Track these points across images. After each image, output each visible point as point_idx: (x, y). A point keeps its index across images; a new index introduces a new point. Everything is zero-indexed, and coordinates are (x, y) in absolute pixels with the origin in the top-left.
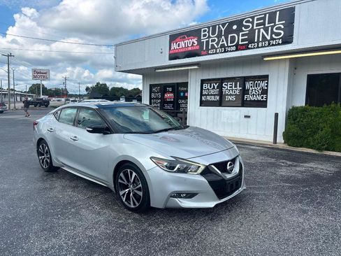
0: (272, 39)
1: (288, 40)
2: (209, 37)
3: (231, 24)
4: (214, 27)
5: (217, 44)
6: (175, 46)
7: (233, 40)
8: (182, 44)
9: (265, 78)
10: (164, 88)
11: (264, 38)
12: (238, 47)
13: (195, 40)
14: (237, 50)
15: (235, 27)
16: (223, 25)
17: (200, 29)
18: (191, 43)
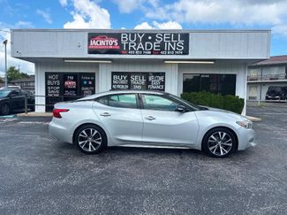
0: (176, 50)
1: (186, 52)
2: (129, 41)
3: (147, 35)
4: (133, 35)
5: (136, 47)
6: (94, 43)
7: (149, 46)
8: (102, 43)
9: (163, 74)
10: (64, 77)
11: (171, 49)
12: (153, 52)
13: (116, 41)
14: (152, 54)
15: (150, 38)
16: (141, 35)
18: (112, 43)
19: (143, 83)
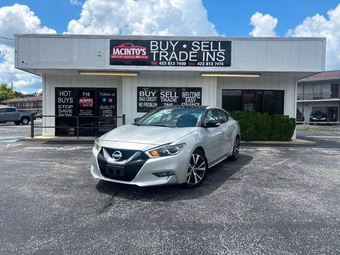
0: (216, 61)
2: (159, 50)
3: (181, 43)
4: (164, 43)
5: (168, 57)
6: (117, 52)
7: (183, 56)
8: (127, 51)
9: (199, 90)
10: (78, 93)
11: (210, 60)
12: (188, 63)
13: (143, 50)
14: (187, 65)
15: (185, 46)
16: (174, 42)
17: (150, 41)
18: (139, 52)
19: (175, 100)
